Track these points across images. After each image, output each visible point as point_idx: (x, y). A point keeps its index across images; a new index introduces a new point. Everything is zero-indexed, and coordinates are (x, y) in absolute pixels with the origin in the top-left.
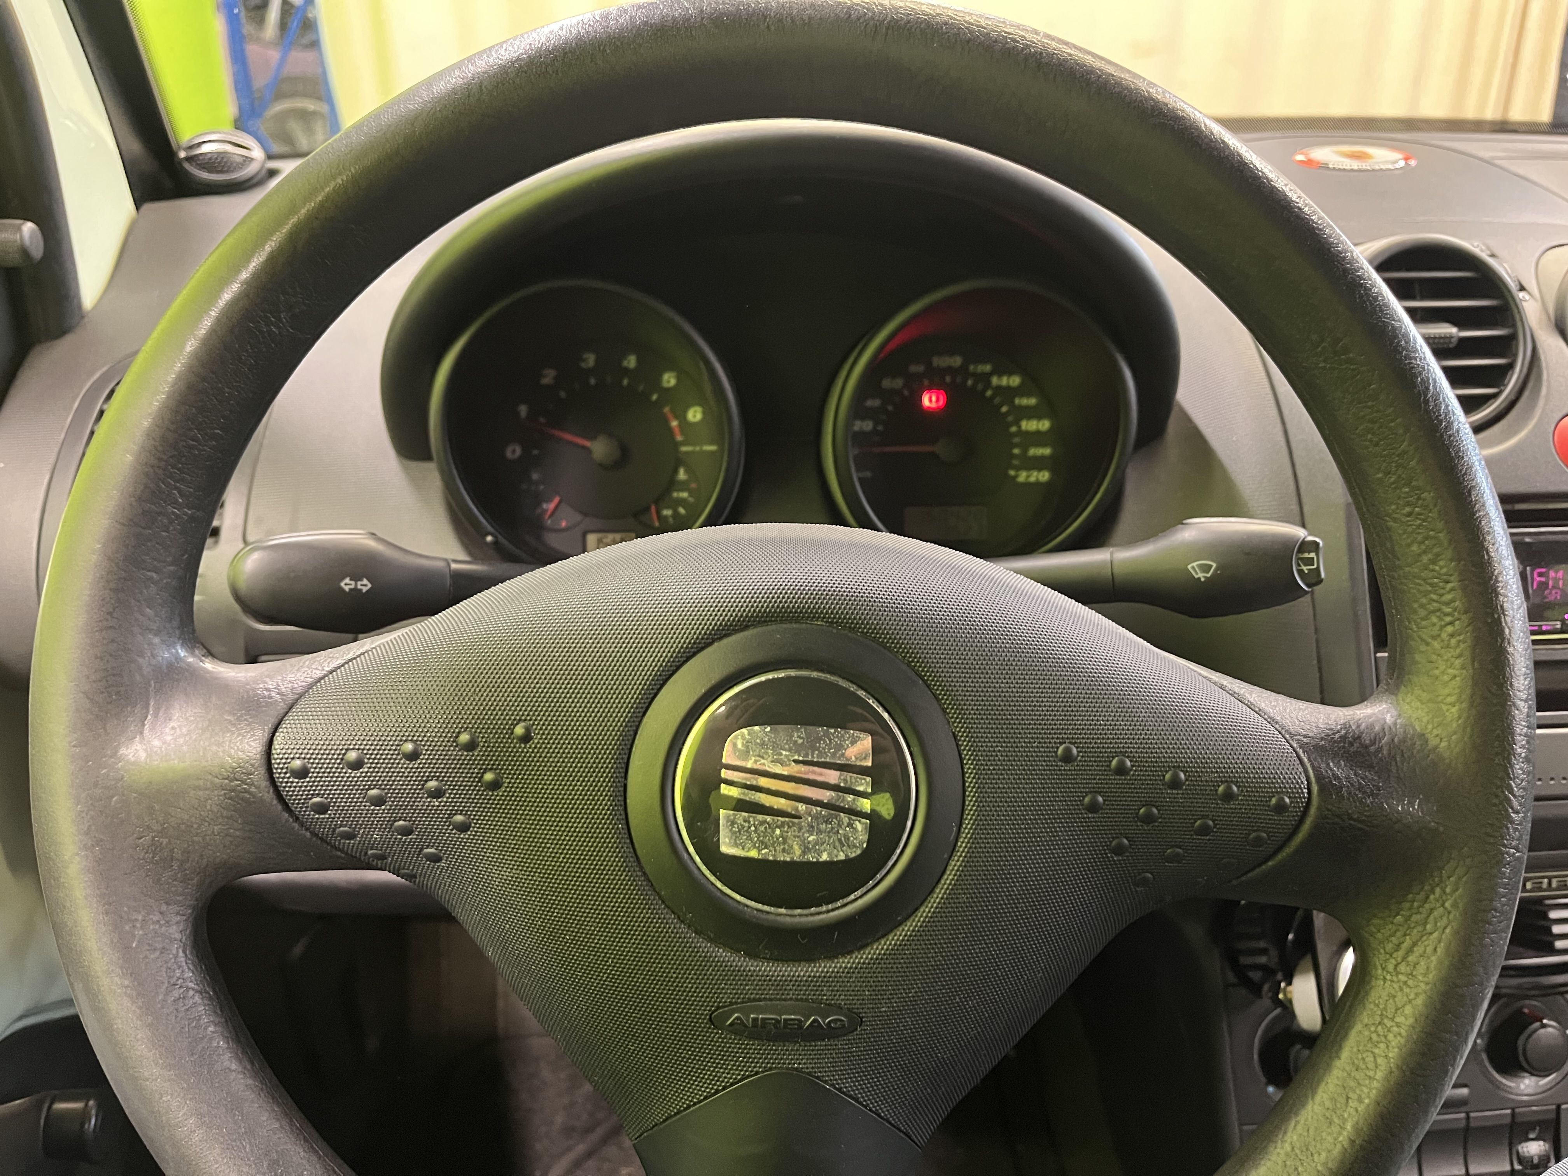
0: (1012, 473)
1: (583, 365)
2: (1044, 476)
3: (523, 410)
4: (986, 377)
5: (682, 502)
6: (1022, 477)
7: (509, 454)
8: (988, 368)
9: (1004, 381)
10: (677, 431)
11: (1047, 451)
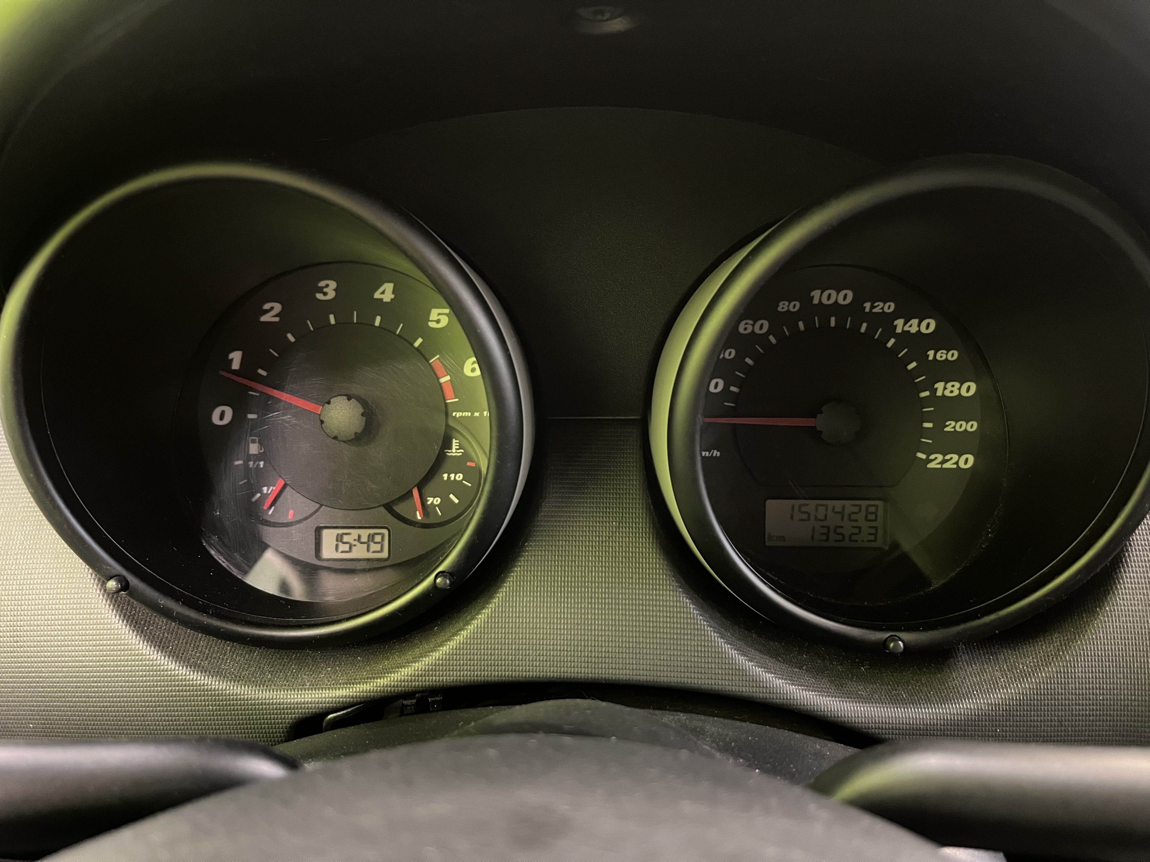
0: (922, 456)
1: (320, 296)
2: (967, 461)
3: (236, 358)
4: (887, 320)
5: (456, 487)
6: (936, 462)
7: (216, 419)
8: (890, 307)
9: (913, 326)
10: (448, 391)
11: (972, 426)
